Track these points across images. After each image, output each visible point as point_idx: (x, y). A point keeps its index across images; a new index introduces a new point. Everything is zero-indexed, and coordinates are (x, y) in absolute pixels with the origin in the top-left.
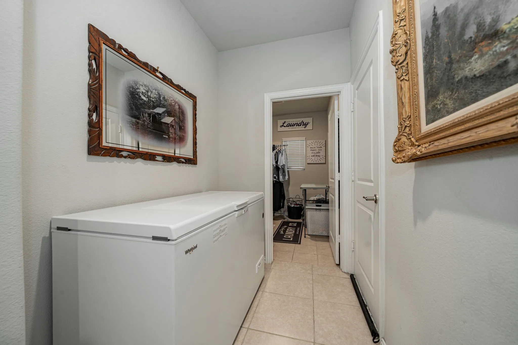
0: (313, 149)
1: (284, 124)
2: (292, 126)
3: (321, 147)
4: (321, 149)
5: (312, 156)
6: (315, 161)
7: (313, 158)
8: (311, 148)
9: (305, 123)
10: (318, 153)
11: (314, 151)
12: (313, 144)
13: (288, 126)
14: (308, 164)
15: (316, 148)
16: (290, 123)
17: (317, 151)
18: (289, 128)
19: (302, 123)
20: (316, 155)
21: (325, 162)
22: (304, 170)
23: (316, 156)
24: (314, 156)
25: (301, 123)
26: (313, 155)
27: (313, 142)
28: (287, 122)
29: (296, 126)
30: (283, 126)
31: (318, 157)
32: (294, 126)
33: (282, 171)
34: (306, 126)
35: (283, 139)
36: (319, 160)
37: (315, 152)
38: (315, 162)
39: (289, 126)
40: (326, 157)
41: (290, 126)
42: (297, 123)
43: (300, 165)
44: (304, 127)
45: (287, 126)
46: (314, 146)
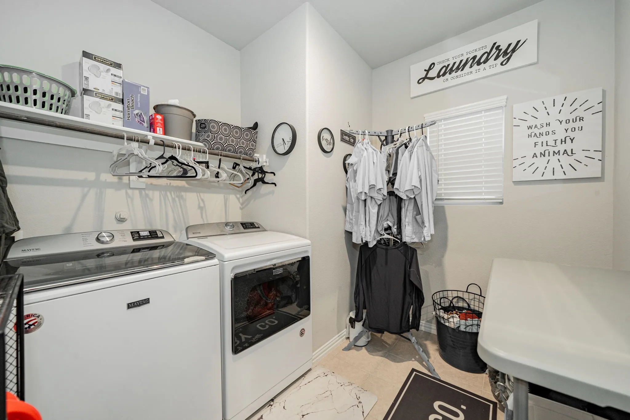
0: (537, 131)
1: (427, 71)
2: (458, 68)
3: (581, 119)
4: (578, 124)
5: (535, 155)
6: (550, 169)
7: (541, 162)
8: (530, 127)
9: (503, 47)
10: (564, 141)
11: (544, 139)
12: (542, 114)
13: (441, 73)
14: (516, 183)
15: (555, 125)
16: (449, 65)
17: (561, 135)
18: (447, 79)
19: (494, 50)
20: (551, 150)
21: (600, 175)
22: (501, 203)
23: (551, 153)
24: (543, 155)
25: (489, 54)
26: (539, 149)
27: (540, 107)
28: (440, 63)
29: (471, 67)
30: (426, 78)
31: (563, 158)
32: (462, 70)
33: (411, 207)
34: (509, 59)
35: (425, 116)
36: (567, 168)
37: (550, 139)
38: (548, 176)
39: (444, 74)
40: (603, 156)
41: (450, 74)
42: (474, 58)
43: (483, 190)
44: (502, 64)
45: (439, 76)
46: (543, 118)
